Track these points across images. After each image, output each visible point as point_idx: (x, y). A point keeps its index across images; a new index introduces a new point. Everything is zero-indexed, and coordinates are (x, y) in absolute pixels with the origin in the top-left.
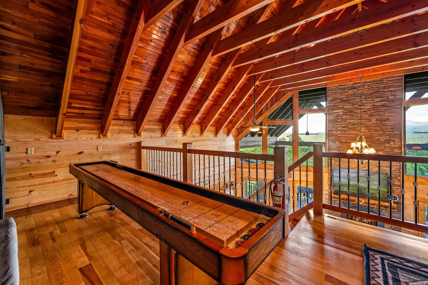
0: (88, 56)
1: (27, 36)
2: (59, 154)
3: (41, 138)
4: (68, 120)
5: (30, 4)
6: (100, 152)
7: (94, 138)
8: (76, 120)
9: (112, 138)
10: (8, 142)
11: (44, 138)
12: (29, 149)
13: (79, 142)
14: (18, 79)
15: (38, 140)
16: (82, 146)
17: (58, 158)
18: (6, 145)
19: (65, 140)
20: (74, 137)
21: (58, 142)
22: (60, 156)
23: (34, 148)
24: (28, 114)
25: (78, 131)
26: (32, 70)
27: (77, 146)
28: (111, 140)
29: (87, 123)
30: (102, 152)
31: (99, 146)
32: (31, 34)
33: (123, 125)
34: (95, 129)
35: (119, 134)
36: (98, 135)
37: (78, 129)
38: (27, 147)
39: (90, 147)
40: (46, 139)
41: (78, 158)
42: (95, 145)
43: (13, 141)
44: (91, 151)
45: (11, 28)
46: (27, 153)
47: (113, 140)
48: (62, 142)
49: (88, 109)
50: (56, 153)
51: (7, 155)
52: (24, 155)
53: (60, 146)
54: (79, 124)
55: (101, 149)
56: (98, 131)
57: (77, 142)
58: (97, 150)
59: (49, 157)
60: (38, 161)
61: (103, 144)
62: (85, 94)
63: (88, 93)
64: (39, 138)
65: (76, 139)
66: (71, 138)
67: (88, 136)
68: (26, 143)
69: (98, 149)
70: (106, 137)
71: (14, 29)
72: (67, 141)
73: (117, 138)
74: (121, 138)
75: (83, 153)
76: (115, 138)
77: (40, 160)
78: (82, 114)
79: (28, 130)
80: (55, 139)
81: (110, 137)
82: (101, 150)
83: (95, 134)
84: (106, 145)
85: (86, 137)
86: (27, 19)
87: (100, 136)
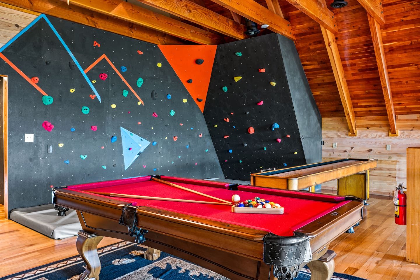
0: (353, 61)
1: (315, 65)
2: (353, 150)
3: (341, 135)
4: (360, 119)
5: (310, 46)
6: (389, 151)
7: (383, 136)
8: (367, 118)
9: (403, 136)
10: (324, 138)
11: (343, 135)
12: (334, 144)
13: (369, 139)
14: (321, 93)
15: (339, 136)
16: (371, 143)
17: (352, 153)
18: (323, 140)
19: (358, 137)
20: (365, 135)
21: (352, 139)
22: (353, 152)
23: (337, 143)
24: (334, 116)
25: (368, 128)
26: (325, 85)
27: (367, 143)
28: (402, 139)
29: (376, 120)
30: (391, 151)
31: (388, 144)
32: (316, 63)
33: (417, 120)
34: (383, 126)
35: (412, 131)
36: (387, 132)
37: (368, 127)
38: (333, 142)
39: (378, 145)
40: (344, 136)
41: (368, 155)
42: (384, 143)
43: (326, 138)
44: (380, 150)
45: (307, 64)
46: (333, 147)
47: (405, 138)
48: (355, 139)
49: (373, 106)
50: (351, 148)
51: (324, 147)
52: (331, 148)
53: (354, 143)
54: (369, 121)
55: (389, 148)
56: (387, 128)
57: (367, 139)
58: (385, 149)
59: (345, 151)
60: (339, 154)
61: (393, 143)
62: (364, 93)
63: (367, 91)
64: (340, 135)
65: (367, 136)
66: (363, 135)
67: (376, 133)
68: (332, 139)
69: (387, 147)
70: (395, 135)
71: (309, 64)
72: (359, 138)
73: (409, 136)
74: (414, 137)
75: (372, 151)
76: (407, 136)
77: (341, 154)
78: (370, 111)
79: (334, 128)
80: (350, 136)
81: (401, 135)
82: (390, 150)
83: (384, 131)
84: (396, 144)
85: (375, 135)
86: (311, 55)
87: (388, 133)
